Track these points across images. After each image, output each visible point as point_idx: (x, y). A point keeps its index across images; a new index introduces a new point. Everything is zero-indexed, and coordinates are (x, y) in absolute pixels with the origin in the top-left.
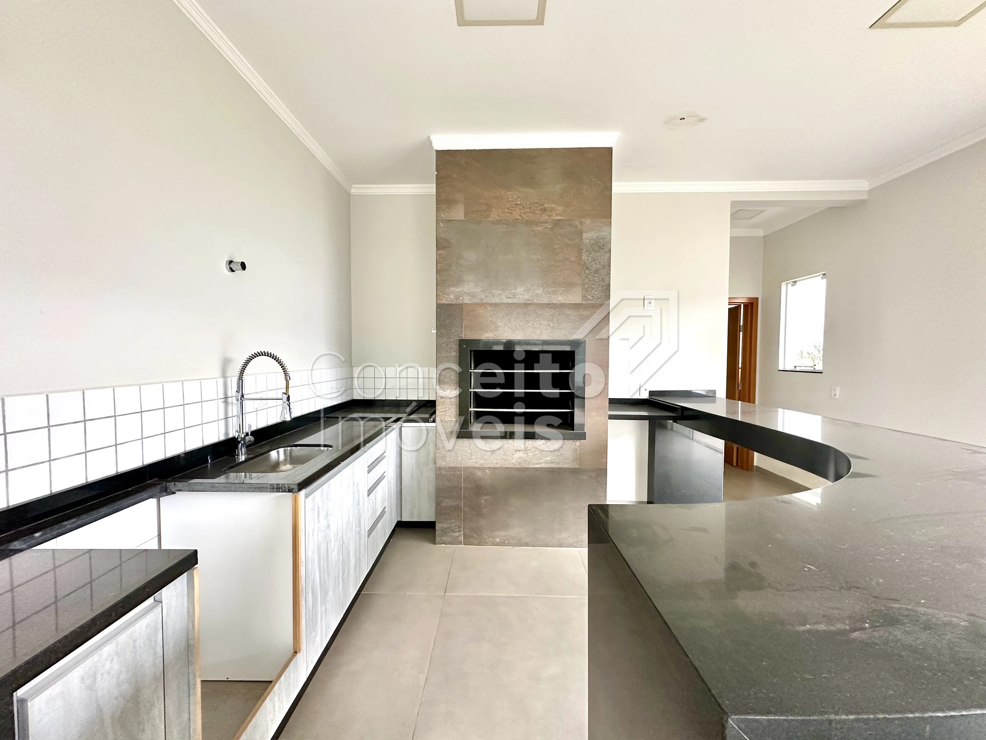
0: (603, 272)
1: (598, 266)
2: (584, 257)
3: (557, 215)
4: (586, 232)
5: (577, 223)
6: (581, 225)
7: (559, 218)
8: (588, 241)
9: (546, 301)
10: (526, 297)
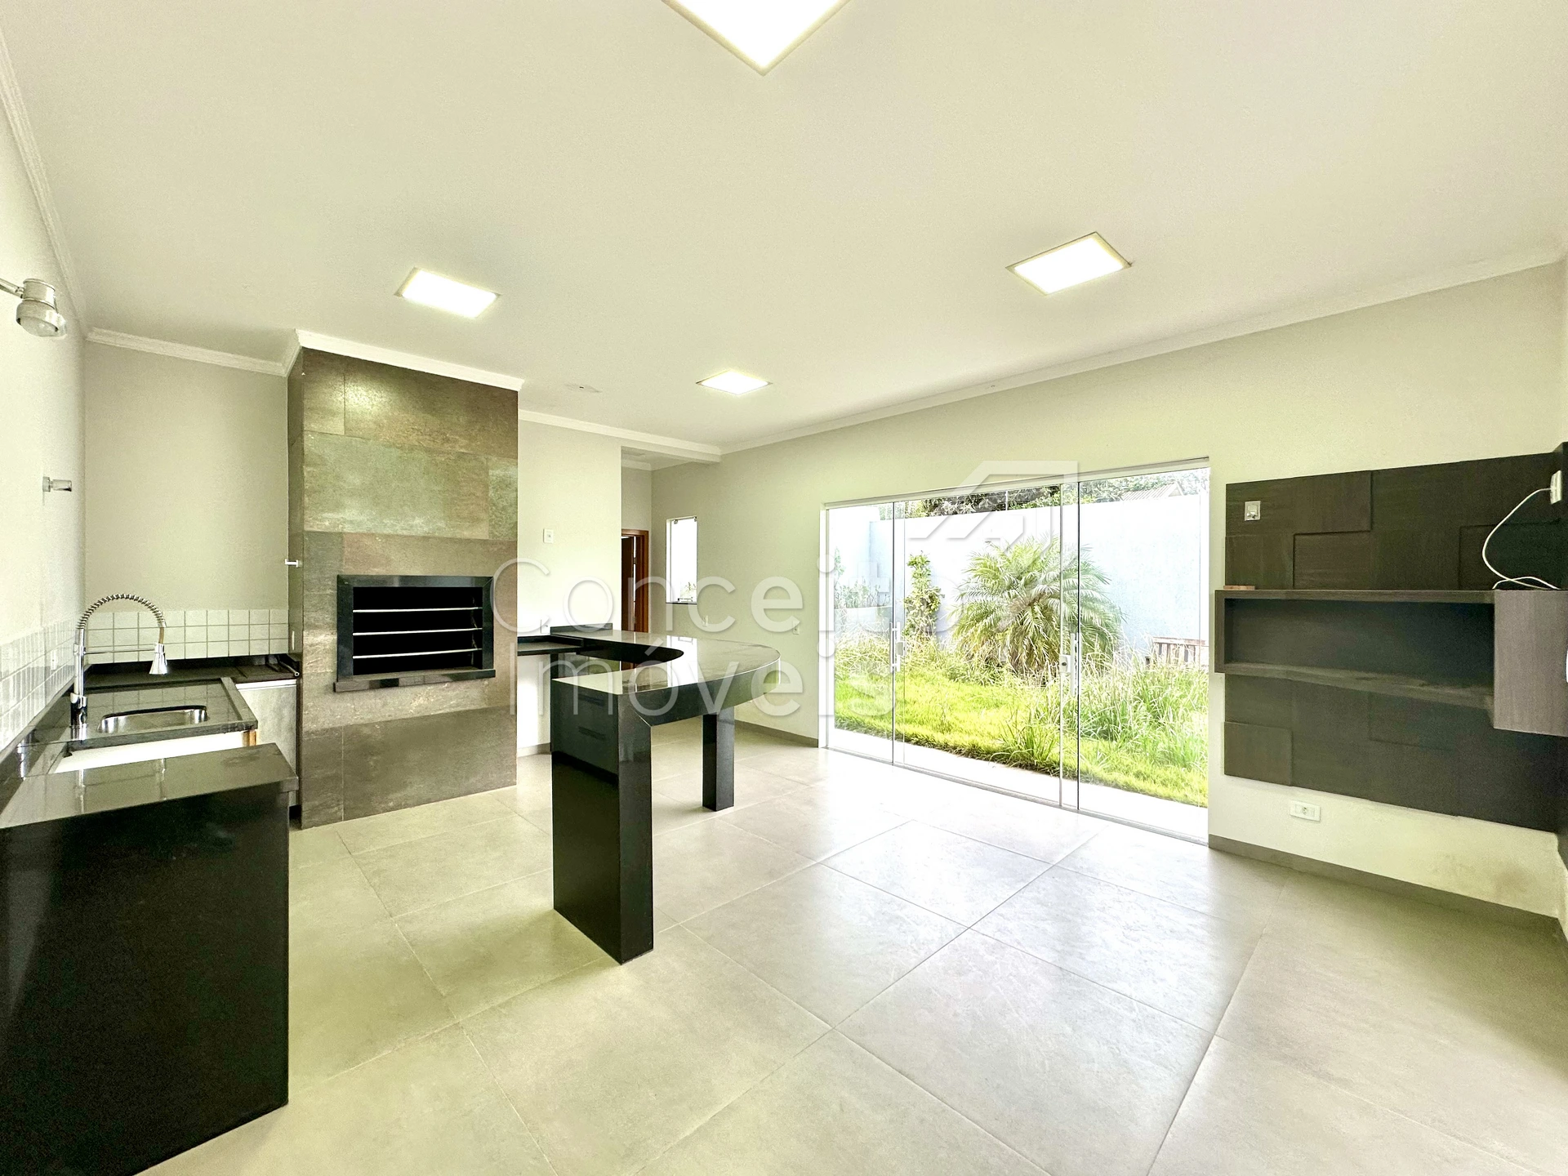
0: (510, 510)
1: (505, 504)
2: (491, 493)
3: (461, 447)
4: (492, 469)
5: (483, 459)
6: (487, 462)
7: (462, 451)
8: (494, 478)
9: (449, 535)
10: (426, 529)
